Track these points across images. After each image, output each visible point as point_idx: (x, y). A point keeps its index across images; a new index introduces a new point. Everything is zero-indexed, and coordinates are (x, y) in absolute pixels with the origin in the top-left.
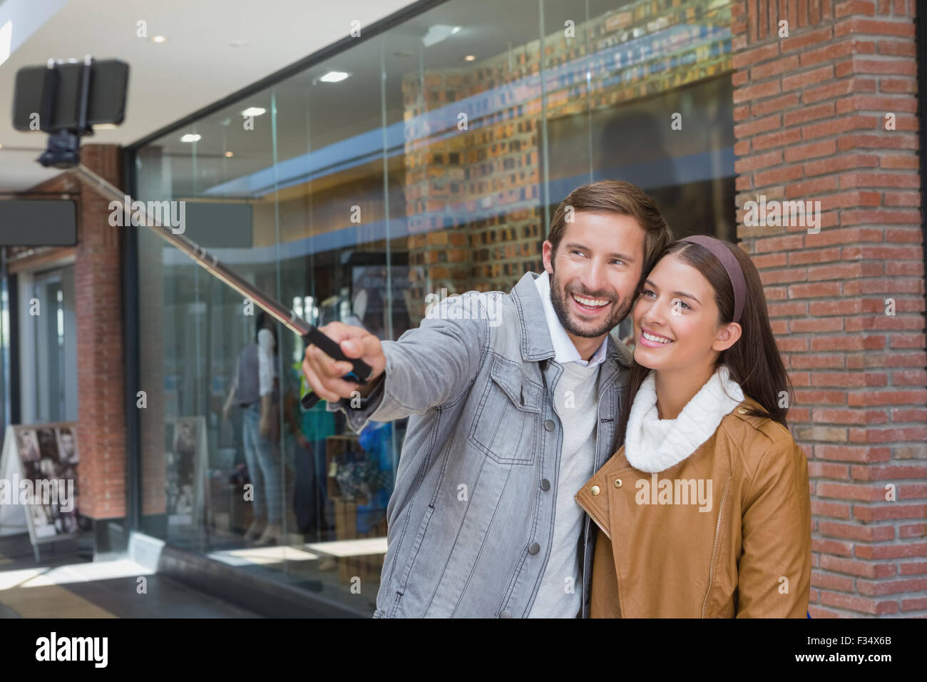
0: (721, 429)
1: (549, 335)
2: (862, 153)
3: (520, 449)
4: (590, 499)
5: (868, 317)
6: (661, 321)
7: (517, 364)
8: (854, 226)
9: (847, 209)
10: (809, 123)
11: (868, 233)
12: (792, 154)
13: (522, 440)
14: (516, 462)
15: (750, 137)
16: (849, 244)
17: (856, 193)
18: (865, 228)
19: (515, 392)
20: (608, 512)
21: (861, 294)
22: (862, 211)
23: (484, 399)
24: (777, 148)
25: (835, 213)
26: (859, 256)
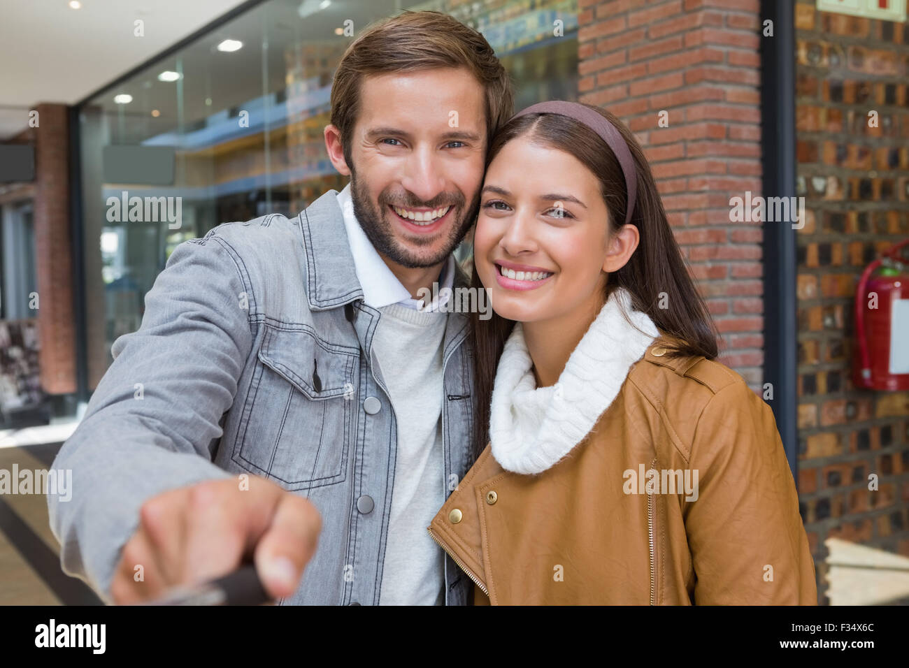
0: (629, 385)
1: (354, 265)
2: (709, 86)
3: (320, 463)
4: (449, 530)
5: (713, 247)
6: (532, 246)
7: (305, 327)
8: (700, 157)
9: (694, 141)
10: (655, 57)
11: (713, 165)
12: (637, 88)
13: (324, 447)
14: (315, 484)
15: (594, 73)
16: (695, 175)
17: (703, 125)
18: (711, 159)
19: (302, 374)
20: (480, 547)
21: (707, 224)
22: (709, 144)
23: (252, 393)
24: (622, 83)
25: (681, 145)
26: (706, 188)
